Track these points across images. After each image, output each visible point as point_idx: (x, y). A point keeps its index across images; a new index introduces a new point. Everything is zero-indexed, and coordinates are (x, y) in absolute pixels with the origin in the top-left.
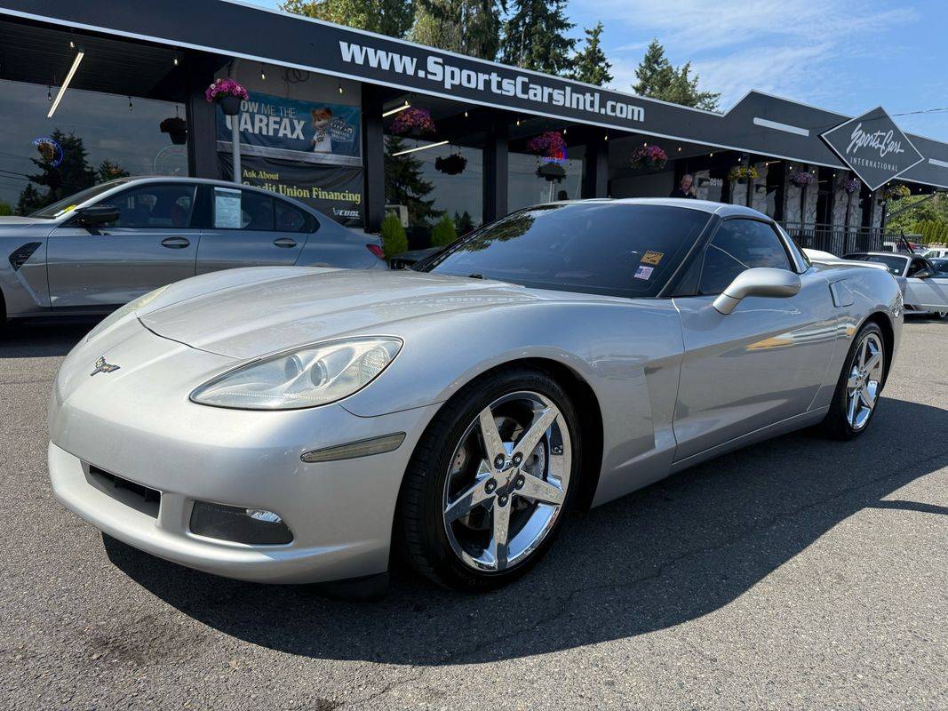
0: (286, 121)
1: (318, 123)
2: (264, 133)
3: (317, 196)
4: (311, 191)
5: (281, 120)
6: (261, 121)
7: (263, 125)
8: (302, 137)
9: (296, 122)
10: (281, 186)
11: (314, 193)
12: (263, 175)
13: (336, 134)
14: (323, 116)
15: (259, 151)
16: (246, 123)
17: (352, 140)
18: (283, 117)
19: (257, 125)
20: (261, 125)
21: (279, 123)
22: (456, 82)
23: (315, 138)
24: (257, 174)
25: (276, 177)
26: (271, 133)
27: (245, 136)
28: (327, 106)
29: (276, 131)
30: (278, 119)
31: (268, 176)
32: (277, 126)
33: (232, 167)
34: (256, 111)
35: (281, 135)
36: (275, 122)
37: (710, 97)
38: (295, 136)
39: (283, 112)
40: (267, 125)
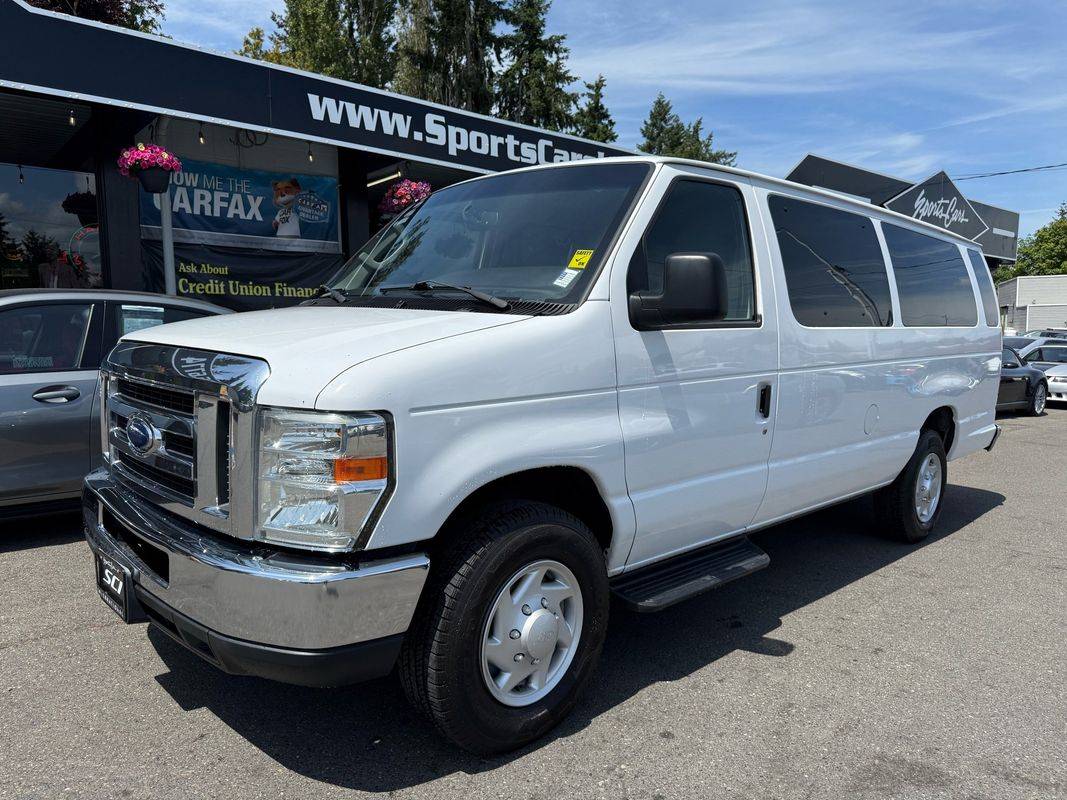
0: (237, 198)
1: (281, 199)
2: (208, 212)
3: (281, 293)
4: (273, 288)
5: (231, 196)
6: (203, 197)
7: (206, 203)
8: (259, 218)
9: (250, 198)
10: (231, 282)
11: (277, 290)
12: (206, 269)
13: (306, 213)
14: (287, 190)
15: (200, 237)
16: (181, 201)
17: (327, 221)
18: (233, 192)
19: (197, 203)
20: (202, 202)
21: (228, 200)
22: (463, 146)
23: (278, 218)
24: (199, 268)
25: (224, 271)
26: (217, 214)
27: (180, 219)
28: (293, 177)
29: (224, 211)
30: (226, 195)
31: (213, 270)
32: (225, 205)
33: (162, 259)
34: (195, 185)
35: (230, 215)
36: (222, 199)
37: (725, 157)
38: (250, 217)
39: (234, 185)
40: (212, 203)
